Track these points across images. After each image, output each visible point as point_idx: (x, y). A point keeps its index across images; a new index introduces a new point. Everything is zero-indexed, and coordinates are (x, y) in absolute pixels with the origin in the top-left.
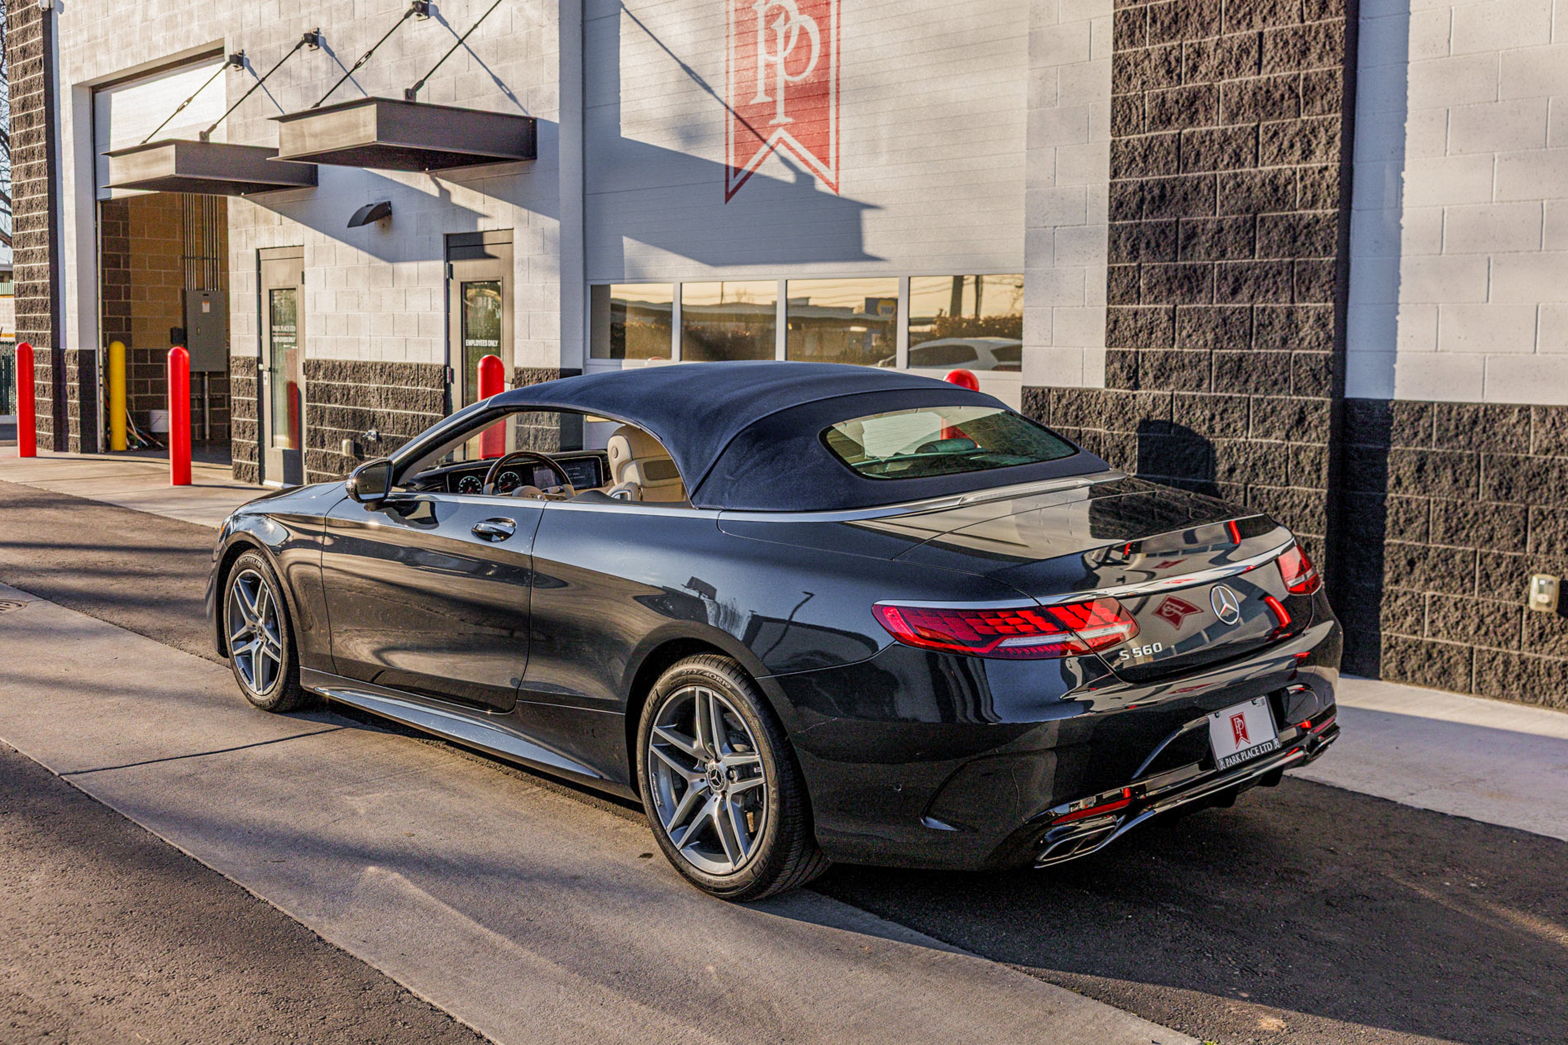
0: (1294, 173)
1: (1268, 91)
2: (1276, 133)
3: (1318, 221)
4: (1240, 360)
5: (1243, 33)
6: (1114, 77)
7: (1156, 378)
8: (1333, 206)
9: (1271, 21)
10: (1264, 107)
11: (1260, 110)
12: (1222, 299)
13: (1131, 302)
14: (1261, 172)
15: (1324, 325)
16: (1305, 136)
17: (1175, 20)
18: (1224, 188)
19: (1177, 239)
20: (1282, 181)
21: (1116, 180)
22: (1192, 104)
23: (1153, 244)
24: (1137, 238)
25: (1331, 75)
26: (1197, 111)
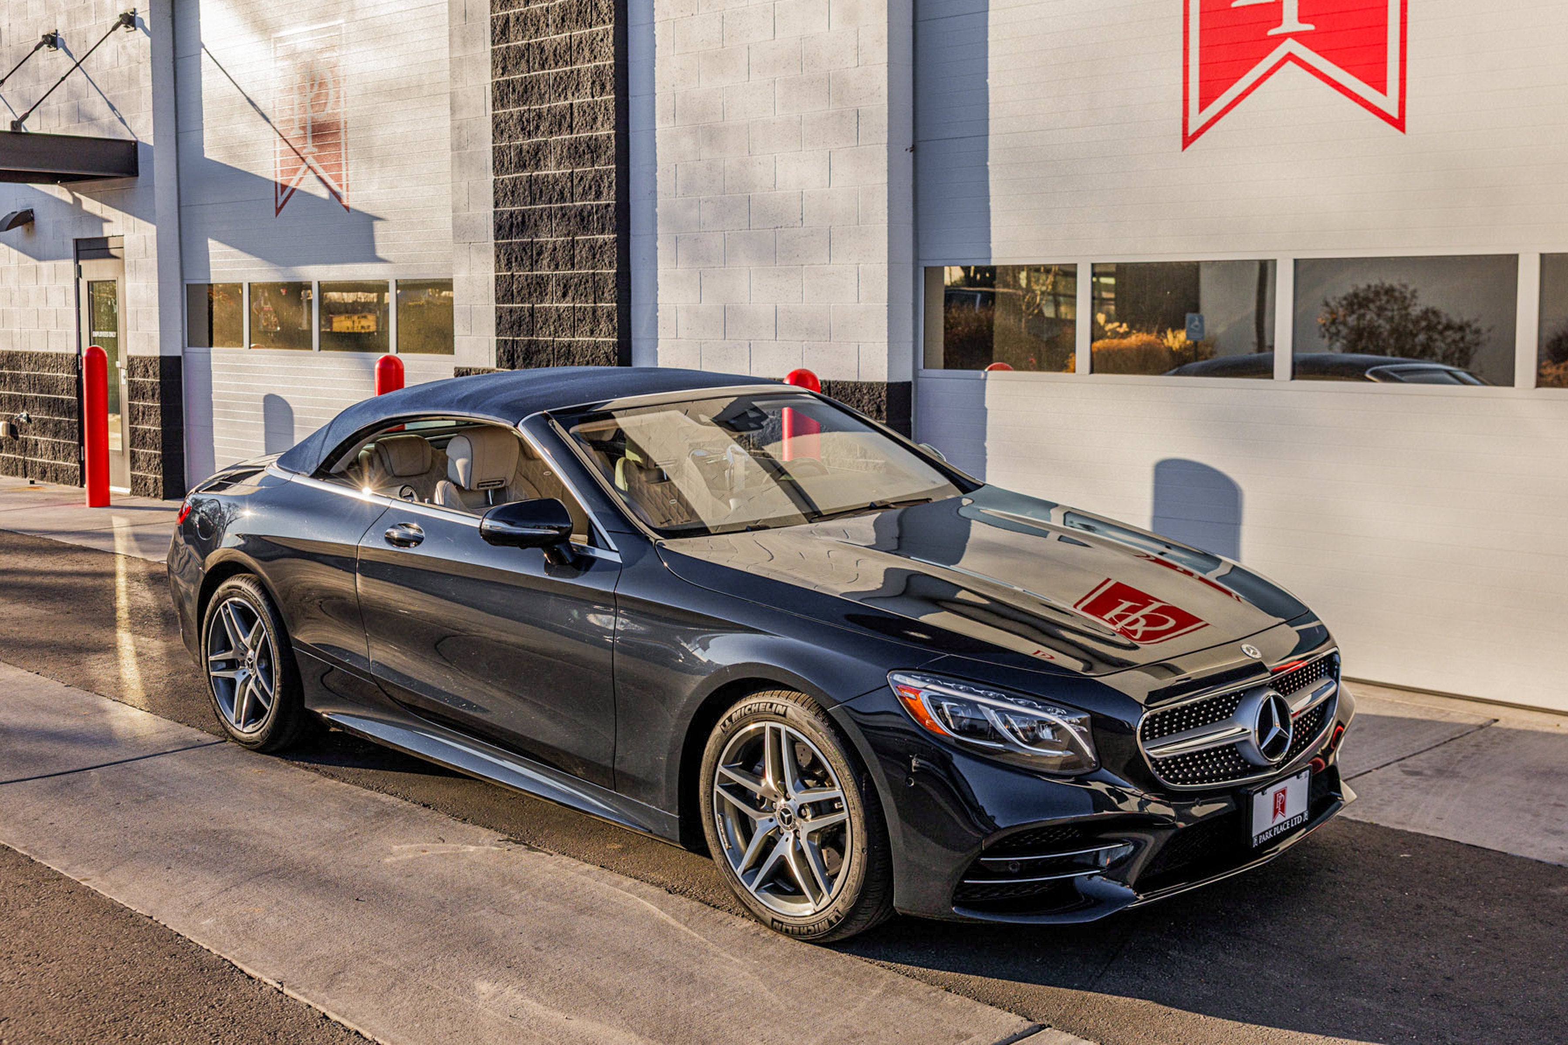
0: (592, 208)
1: (576, 147)
2: (582, 178)
3: (606, 244)
4: (569, 345)
5: (562, 103)
6: (493, 131)
7: (524, 360)
8: (613, 233)
9: (576, 95)
10: (574, 159)
11: (572, 161)
12: (558, 301)
13: (508, 302)
14: (575, 206)
15: (612, 320)
16: (597, 181)
17: (525, 91)
18: (556, 217)
19: (532, 255)
20: (585, 214)
21: (498, 209)
22: (537, 154)
23: (519, 259)
24: (510, 254)
25: (609, 137)
26: (540, 159)
